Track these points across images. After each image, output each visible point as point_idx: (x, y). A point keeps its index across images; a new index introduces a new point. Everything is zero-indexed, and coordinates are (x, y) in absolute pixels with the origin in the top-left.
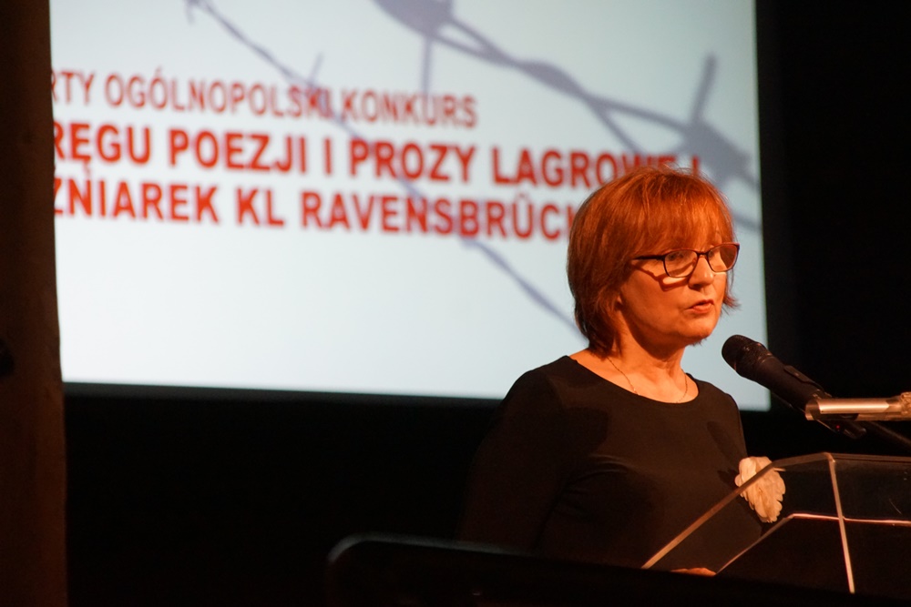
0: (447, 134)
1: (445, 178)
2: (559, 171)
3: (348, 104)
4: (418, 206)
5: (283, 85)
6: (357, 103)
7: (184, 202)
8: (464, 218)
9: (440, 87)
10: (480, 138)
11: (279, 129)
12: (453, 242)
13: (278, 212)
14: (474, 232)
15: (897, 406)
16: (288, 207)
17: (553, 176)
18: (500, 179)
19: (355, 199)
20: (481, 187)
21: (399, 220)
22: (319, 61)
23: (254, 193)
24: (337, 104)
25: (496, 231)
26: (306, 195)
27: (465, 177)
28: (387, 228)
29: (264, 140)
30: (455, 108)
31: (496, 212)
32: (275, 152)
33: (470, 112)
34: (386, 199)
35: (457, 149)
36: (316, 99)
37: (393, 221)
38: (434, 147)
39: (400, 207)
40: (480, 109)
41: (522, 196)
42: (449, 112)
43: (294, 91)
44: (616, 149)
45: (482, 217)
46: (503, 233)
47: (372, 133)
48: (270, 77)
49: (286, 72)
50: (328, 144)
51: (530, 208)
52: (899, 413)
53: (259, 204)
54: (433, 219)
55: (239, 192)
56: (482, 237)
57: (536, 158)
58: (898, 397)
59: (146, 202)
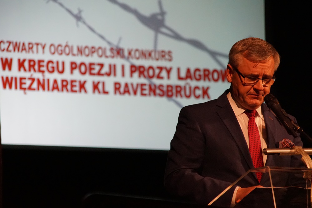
0: (163, 63)
1: (162, 78)
2: (200, 75)
3: (130, 53)
4: (153, 87)
5: (108, 47)
6: (133, 53)
7: (75, 86)
8: (168, 91)
9: (160, 48)
10: (173, 65)
11: (107, 62)
12: (164, 99)
13: (107, 89)
14: (171, 96)
16: (110, 87)
17: (198, 77)
18: (180, 78)
19: (132, 85)
20: (174, 81)
21: (146, 92)
22: (120, 39)
23: (98, 83)
24: (126, 54)
25: (179, 95)
26: (116, 84)
27: (169, 77)
28: (143, 94)
29: (102, 65)
30: (166, 55)
31: (179, 89)
32: (106, 69)
33: (170, 56)
34: (142, 85)
35: (166, 68)
36: (119, 52)
37: (145, 92)
38: (158, 68)
39: (147, 87)
40: (173, 55)
41: (187, 84)
42: (163, 56)
43: (112, 49)
44: (219, 68)
45: (174, 91)
46: (181, 96)
47: (138, 63)
48: (104, 44)
49: (109, 43)
50: (123, 67)
51: (190, 88)
53: (100, 86)
54: (158, 91)
55: (94, 83)
56: (174, 97)
57: (192, 71)
59: (63, 86)
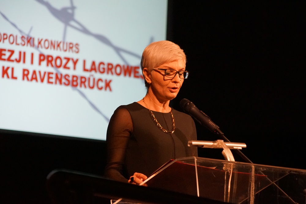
0: (70, 54)
1: (69, 68)
2: (104, 69)
3: (40, 43)
4: (59, 76)
5: (19, 36)
6: (42, 43)
8: (73, 81)
9: (68, 40)
10: (80, 57)
11: (17, 49)
12: (69, 88)
13: (15, 75)
14: (77, 85)
15: (216, 144)
16: (18, 73)
17: (102, 70)
18: (85, 70)
19: (40, 72)
20: (79, 72)
21: (53, 80)
22: (31, 29)
23: (8, 68)
24: (36, 43)
25: (83, 85)
26: (24, 70)
27: (75, 68)
28: (49, 82)
29: (12, 52)
31: (83, 80)
32: (16, 56)
33: (77, 48)
34: (49, 73)
35: (73, 60)
36: (29, 41)
37: (51, 80)
38: (65, 58)
39: (54, 76)
40: (80, 47)
41: (92, 75)
42: (71, 48)
43: (23, 37)
44: (122, 63)
45: (79, 81)
46: (85, 87)
47: (46, 52)
48: (15, 32)
49: (21, 31)
50: (32, 55)
51: (94, 79)
52: (216, 146)
53: (9, 72)
54: (64, 80)
55: (3, 67)
56: (78, 87)
57: (97, 64)
58: (216, 141)
